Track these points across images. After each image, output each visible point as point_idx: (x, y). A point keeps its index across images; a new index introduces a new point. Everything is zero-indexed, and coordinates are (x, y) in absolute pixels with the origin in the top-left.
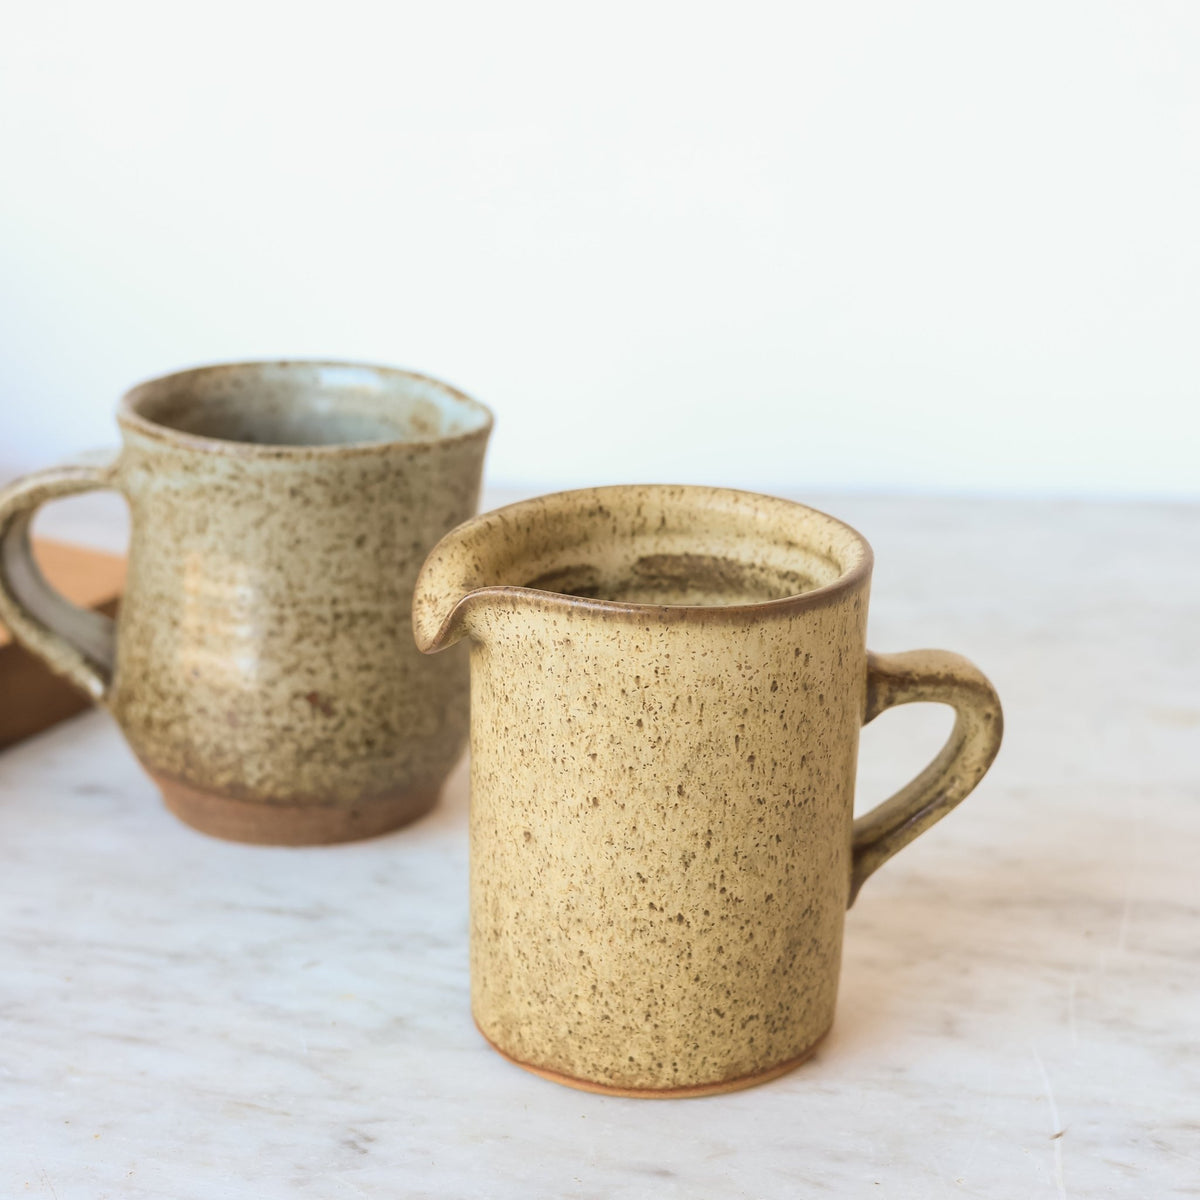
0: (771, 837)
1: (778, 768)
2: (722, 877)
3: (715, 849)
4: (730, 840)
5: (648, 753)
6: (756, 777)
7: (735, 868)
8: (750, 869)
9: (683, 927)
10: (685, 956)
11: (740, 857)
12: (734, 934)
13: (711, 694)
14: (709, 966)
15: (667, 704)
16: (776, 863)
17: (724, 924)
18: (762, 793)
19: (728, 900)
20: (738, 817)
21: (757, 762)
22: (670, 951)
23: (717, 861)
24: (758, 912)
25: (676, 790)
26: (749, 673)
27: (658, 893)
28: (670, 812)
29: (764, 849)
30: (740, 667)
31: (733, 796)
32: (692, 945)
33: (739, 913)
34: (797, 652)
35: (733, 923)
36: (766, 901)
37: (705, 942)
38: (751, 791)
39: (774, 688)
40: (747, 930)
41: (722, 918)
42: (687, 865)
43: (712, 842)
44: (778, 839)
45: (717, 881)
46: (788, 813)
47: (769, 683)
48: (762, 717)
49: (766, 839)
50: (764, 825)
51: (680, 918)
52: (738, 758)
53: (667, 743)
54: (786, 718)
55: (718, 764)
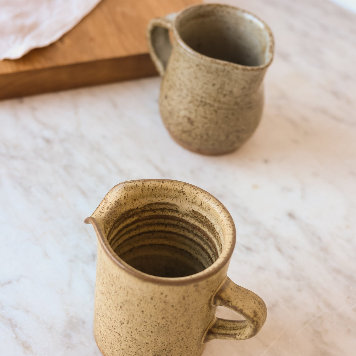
0: (149, 331)
1: (152, 317)
2: (131, 332)
3: (129, 326)
4: (134, 326)
5: (113, 293)
6: (144, 316)
7: (136, 333)
8: (141, 334)
9: (120, 336)
10: (120, 342)
11: (137, 331)
12: (135, 346)
13: (130, 292)
14: (126, 349)
15: (119, 286)
16: (151, 337)
17: (131, 342)
18: (146, 320)
19: (133, 338)
20: (137, 322)
21: (145, 313)
22: (115, 339)
23: (130, 328)
24: (143, 345)
25: (120, 306)
26: (143, 292)
27: (114, 325)
28: (118, 310)
29: (146, 332)
30: (140, 290)
31: (136, 317)
32: (122, 342)
33: (136, 342)
34: (162, 294)
35: (134, 344)
36: (146, 343)
37: (126, 343)
38: (142, 319)
39: (152, 299)
40: (139, 347)
41: (131, 341)
42: (121, 324)
43: (129, 323)
44: (152, 332)
45: (130, 332)
46: (156, 328)
47: (150, 297)
48: (147, 304)
49: (147, 330)
50: (146, 327)
51: (119, 334)
52: (138, 309)
53: (118, 294)
54: (156, 307)
55: (132, 308)
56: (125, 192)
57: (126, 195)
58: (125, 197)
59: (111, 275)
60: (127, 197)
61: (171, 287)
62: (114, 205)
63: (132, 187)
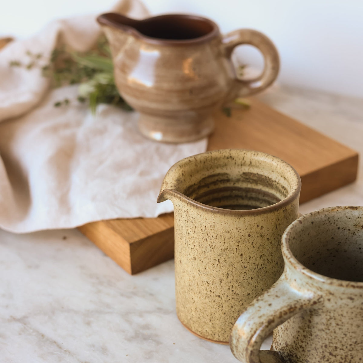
0: (249, 277)
1: (251, 258)
2: (232, 287)
3: (230, 279)
4: (235, 277)
5: (209, 249)
6: (243, 260)
7: (237, 285)
8: (242, 286)
9: (220, 299)
10: (221, 307)
11: (238, 282)
12: (237, 303)
13: (228, 235)
14: (228, 311)
15: (214, 236)
16: (251, 285)
17: (233, 300)
18: (245, 265)
19: (234, 294)
20: (237, 271)
21: (244, 256)
22: (216, 304)
23: (230, 282)
24: (245, 298)
25: (217, 260)
26: (240, 231)
27: (213, 288)
28: (216, 266)
29: (247, 281)
30: (237, 229)
31: (235, 265)
32: (223, 304)
33: (238, 298)
34: (258, 226)
35: (236, 300)
36: (248, 295)
37: (227, 304)
38: (242, 264)
39: (249, 236)
40: (241, 302)
41: (232, 298)
42: (221, 282)
43: (229, 277)
44: (252, 278)
45: (231, 288)
46: (255, 271)
47: (247, 234)
48: (245, 244)
49: (247, 278)
50: (247, 274)
51: (219, 296)
52: (237, 254)
53: (215, 247)
54: (254, 244)
55: (230, 255)
56: (182, 169)
57: (183, 172)
58: (183, 174)
59: (204, 229)
60: (184, 174)
61: (265, 215)
62: (175, 183)
63: (186, 164)
